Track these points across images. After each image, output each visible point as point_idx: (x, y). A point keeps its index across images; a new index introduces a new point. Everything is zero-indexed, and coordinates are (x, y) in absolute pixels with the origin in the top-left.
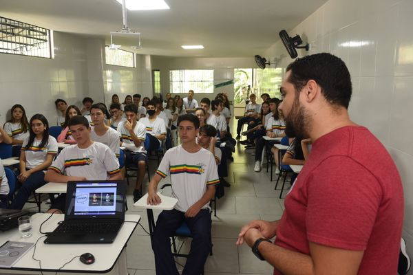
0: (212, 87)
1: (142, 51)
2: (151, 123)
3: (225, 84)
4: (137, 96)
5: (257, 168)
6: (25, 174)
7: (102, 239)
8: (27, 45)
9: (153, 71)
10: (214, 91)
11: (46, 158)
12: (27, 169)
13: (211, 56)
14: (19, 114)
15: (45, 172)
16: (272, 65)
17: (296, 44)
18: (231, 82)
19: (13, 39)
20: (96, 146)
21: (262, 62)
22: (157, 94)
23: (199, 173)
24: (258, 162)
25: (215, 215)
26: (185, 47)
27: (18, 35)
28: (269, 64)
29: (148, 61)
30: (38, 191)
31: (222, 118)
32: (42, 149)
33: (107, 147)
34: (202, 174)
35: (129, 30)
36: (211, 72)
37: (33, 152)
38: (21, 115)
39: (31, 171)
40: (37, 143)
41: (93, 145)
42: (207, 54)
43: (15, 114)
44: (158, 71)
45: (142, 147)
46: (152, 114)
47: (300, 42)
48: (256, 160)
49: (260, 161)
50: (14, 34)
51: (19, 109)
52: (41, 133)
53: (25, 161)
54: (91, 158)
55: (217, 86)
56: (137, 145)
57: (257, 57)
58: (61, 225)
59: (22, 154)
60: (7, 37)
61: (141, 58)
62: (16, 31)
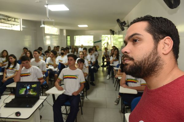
0: (93, 43)
1: (62, 28)
2: (62, 58)
3: (98, 42)
4: (58, 47)
5: (108, 78)
6: (5, 79)
7: (28, 106)
8: (14, 25)
9: (67, 36)
10: (94, 45)
11: (14, 73)
12: (6, 77)
13: (92, 30)
14: (5, 54)
15: (13, 78)
16: (117, 34)
17: (124, 25)
18: (100, 41)
19: (8, 22)
20: (33, 68)
21: (113, 33)
22: (69, 46)
23: (76, 79)
24: (108, 75)
25: (87, 98)
26: (80, 26)
27: (10, 21)
28: (116, 33)
29: (65, 32)
30: (7, 86)
31: (93, 56)
32: (14, 69)
33: (38, 68)
34: (77, 79)
35: (50, 19)
36: (92, 37)
37: (10, 70)
38: (6, 54)
39: (8, 78)
40: (12, 66)
41: (32, 67)
42: (90, 29)
43: (3, 54)
44: (69, 36)
45: (57, 68)
46: (62, 54)
47: (125, 24)
48: (108, 74)
49: (110, 74)
50: (8, 21)
51: (5, 52)
52: (13, 62)
53: (6, 74)
54: (31, 73)
55: (94, 43)
56: (55, 68)
57: (111, 30)
58: (13, 100)
59: (5, 71)
60: (5, 22)
61: (61, 31)
62: (9, 19)
